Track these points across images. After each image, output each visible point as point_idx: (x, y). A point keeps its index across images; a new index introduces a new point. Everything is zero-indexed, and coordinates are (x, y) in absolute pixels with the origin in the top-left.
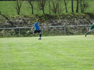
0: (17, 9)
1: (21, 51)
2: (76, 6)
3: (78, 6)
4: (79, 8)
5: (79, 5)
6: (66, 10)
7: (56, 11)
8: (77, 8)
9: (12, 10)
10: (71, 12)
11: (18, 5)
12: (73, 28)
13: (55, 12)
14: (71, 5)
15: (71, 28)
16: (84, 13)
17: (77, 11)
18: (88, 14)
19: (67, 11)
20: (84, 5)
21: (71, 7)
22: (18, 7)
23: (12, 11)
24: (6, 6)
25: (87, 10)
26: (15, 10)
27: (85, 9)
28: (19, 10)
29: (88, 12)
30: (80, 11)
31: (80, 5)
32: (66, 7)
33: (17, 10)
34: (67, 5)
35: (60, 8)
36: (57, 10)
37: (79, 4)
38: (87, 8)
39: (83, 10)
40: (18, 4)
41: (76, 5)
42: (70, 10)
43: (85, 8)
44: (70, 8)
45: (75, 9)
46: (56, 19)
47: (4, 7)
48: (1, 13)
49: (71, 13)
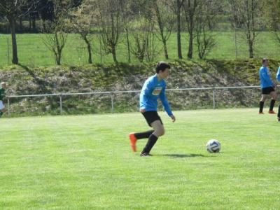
0: (54, 51)
1: (65, 146)
2: (188, 45)
3: (191, 44)
4: (195, 48)
5: (194, 42)
6: (164, 53)
7: (142, 56)
8: (191, 49)
9: (44, 54)
10: (177, 58)
11: (57, 43)
12: (180, 95)
13: (142, 58)
14: (177, 43)
15: (176, 94)
16: (205, 59)
17: (190, 55)
18: (214, 62)
19: (167, 56)
20: (206, 43)
21: (176, 46)
22: (58, 47)
23: (43, 57)
24: (29, 44)
25: (211, 55)
26: (50, 54)
27: (206, 51)
28: (60, 55)
29: (215, 57)
30: (195, 55)
31: (196, 42)
32: (165, 48)
33: (56, 54)
34: (167, 43)
35: (151, 49)
36: (145, 54)
37: (194, 40)
38: (212, 49)
39: (203, 53)
40: (57, 40)
41: (188, 42)
42: (173, 54)
43: (208, 48)
44: (174, 48)
45: (185, 52)
46: (142, 73)
47: (26, 47)
48: (19, 62)
49: (176, 61)
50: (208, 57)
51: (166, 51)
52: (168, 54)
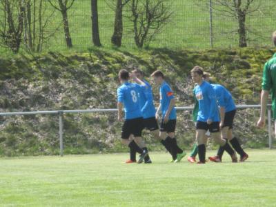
2: (113, 19)
3: (119, 16)
4: (127, 25)
5: (126, 12)
6: (63, 36)
7: (19, 41)
8: (118, 27)
10: (90, 43)
12: (97, 121)
13: (15, 44)
14: (89, 13)
15: (87, 119)
16: (147, 48)
17: (116, 40)
18: (164, 53)
19: (69, 42)
20: (150, 16)
21: (89, 21)
27: (151, 31)
30: (128, 41)
31: (130, 14)
32: (66, 23)
34: (69, 12)
35: (37, 25)
36: (24, 35)
37: (124, 8)
38: (163, 27)
39: (144, 36)
41: (113, 13)
42: (82, 36)
43: (155, 25)
44: (84, 25)
45: (106, 33)
46: (17, 76)
49: (90, 50)
50: (153, 45)
51: (67, 30)
52: (72, 36)
